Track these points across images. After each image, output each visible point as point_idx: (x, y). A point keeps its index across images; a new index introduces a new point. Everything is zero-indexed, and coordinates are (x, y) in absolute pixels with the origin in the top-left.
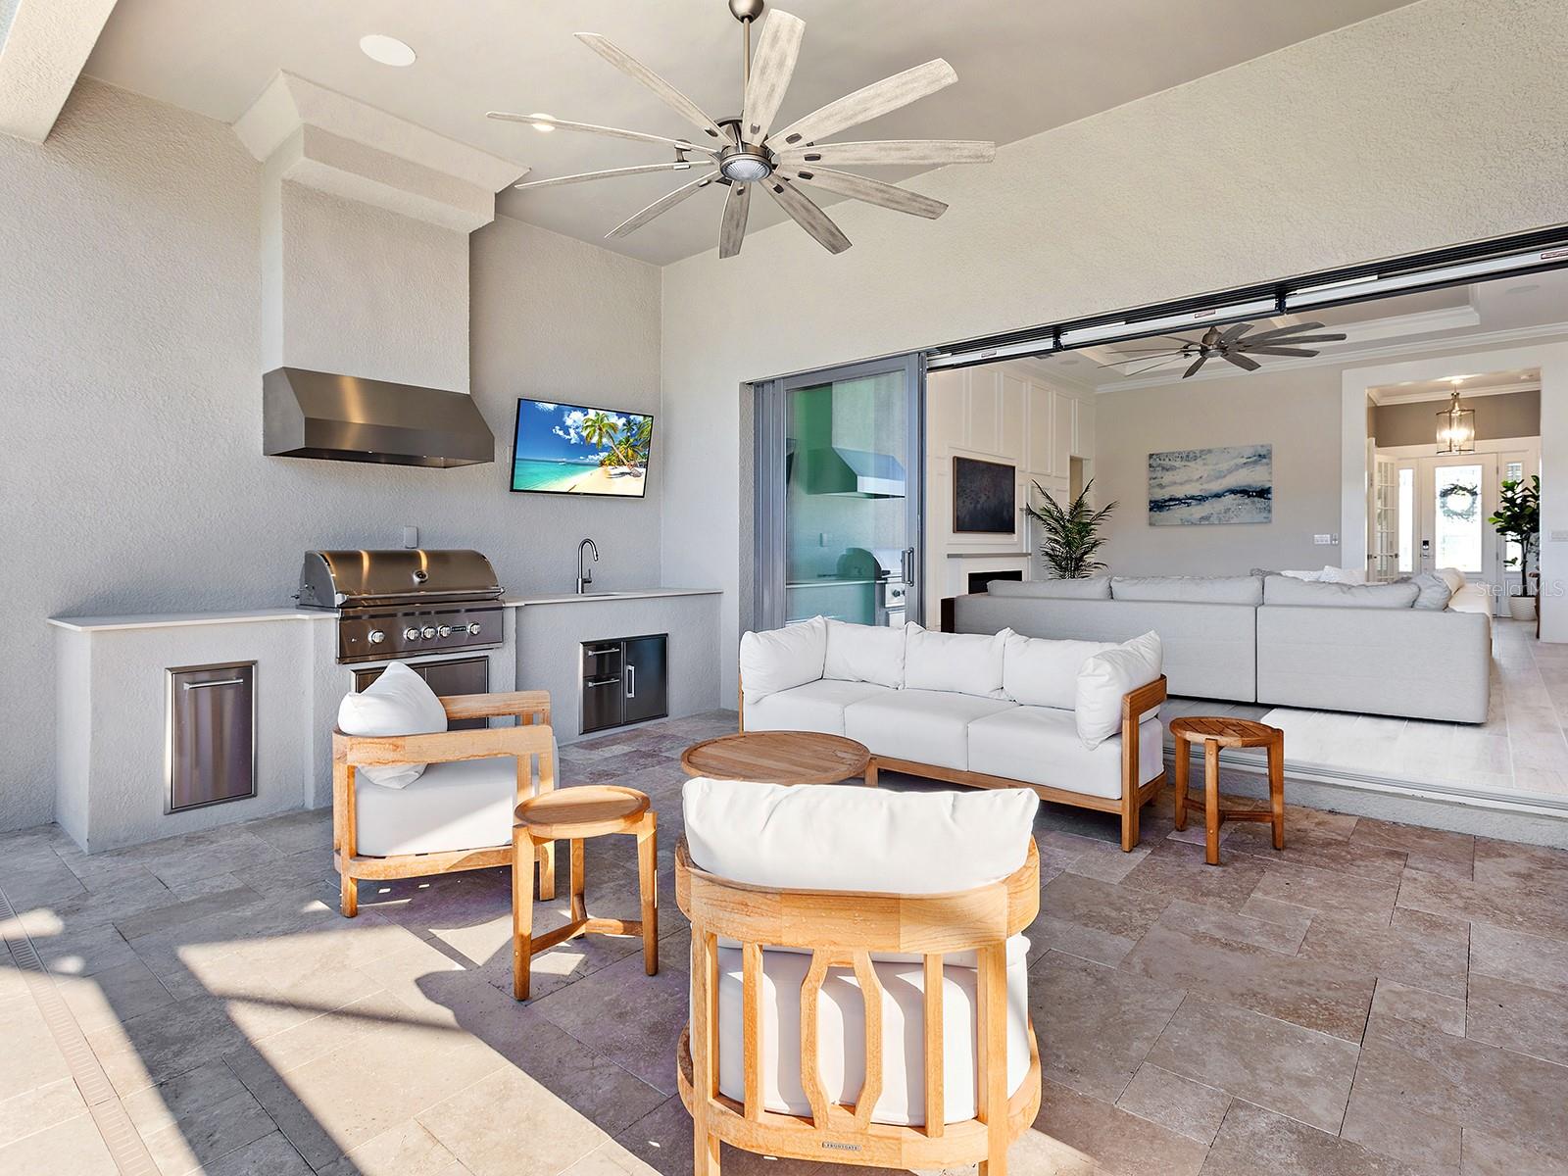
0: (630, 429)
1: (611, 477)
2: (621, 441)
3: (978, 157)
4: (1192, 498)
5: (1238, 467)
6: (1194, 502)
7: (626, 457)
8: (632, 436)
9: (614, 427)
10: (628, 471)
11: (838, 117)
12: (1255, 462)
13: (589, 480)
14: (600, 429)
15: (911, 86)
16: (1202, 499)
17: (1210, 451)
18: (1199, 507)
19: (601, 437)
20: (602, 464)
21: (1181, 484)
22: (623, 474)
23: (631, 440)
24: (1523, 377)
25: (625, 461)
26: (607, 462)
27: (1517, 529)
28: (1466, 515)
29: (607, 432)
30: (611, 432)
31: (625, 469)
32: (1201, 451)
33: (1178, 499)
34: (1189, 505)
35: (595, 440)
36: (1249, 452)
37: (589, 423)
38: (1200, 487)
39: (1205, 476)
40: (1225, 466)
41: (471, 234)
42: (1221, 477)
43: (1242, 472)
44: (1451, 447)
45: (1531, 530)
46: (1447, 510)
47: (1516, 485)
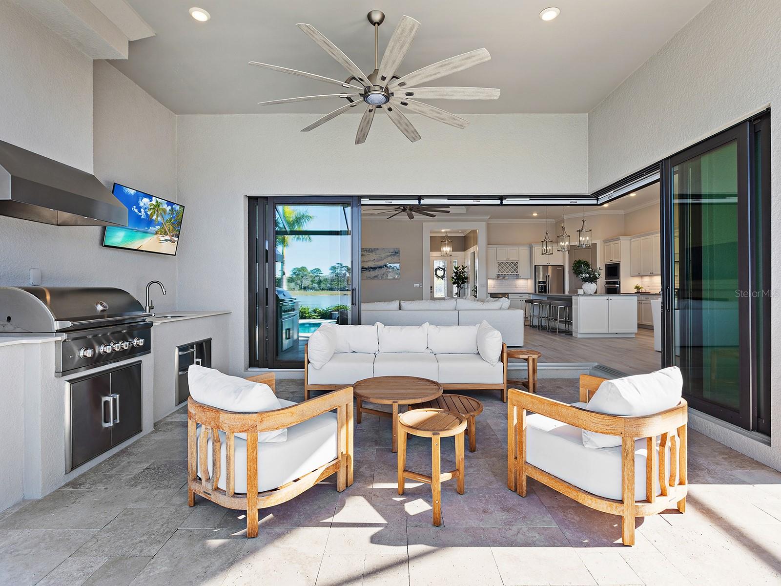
0: (172, 214)
1: (161, 241)
2: (167, 220)
3: (460, 126)
4: (371, 268)
5: (388, 256)
6: (371, 270)
7: (169, 230)
8: (174, 218)
9: (164, 211)
10: (169, 238)
11: (438, 93)
12: (394, 255)
13: (148, 242)
14: (157, 211)
15: (479, 94)
16: (374, 269)
17: (378, 249)
18: (373, 272)
19: (157, 217)
20: (157, 233)
21: (366, 262)
22: (166, 240)
23: (172, 220)
24: (460, 231)
25: (168, 233)
26: (159, 232)
27: (458, 283)
28: (443, 277)
29: (161, 214)
30: (163, 214)
31: (168, 238)
32: (374, 249)
33: (365, 268)
34: (370, 271)
35: (154, 217)
36: (392, 250)
37: (152, 207)
38: (374, 264)
39: (376, 259)
40: (383, 256)
41: (94, 60)
42: (382, 260)
43: (390, 258)
44: (446, 253)
45: (462, 283)
46: (437, 275)
47: (458, 267)
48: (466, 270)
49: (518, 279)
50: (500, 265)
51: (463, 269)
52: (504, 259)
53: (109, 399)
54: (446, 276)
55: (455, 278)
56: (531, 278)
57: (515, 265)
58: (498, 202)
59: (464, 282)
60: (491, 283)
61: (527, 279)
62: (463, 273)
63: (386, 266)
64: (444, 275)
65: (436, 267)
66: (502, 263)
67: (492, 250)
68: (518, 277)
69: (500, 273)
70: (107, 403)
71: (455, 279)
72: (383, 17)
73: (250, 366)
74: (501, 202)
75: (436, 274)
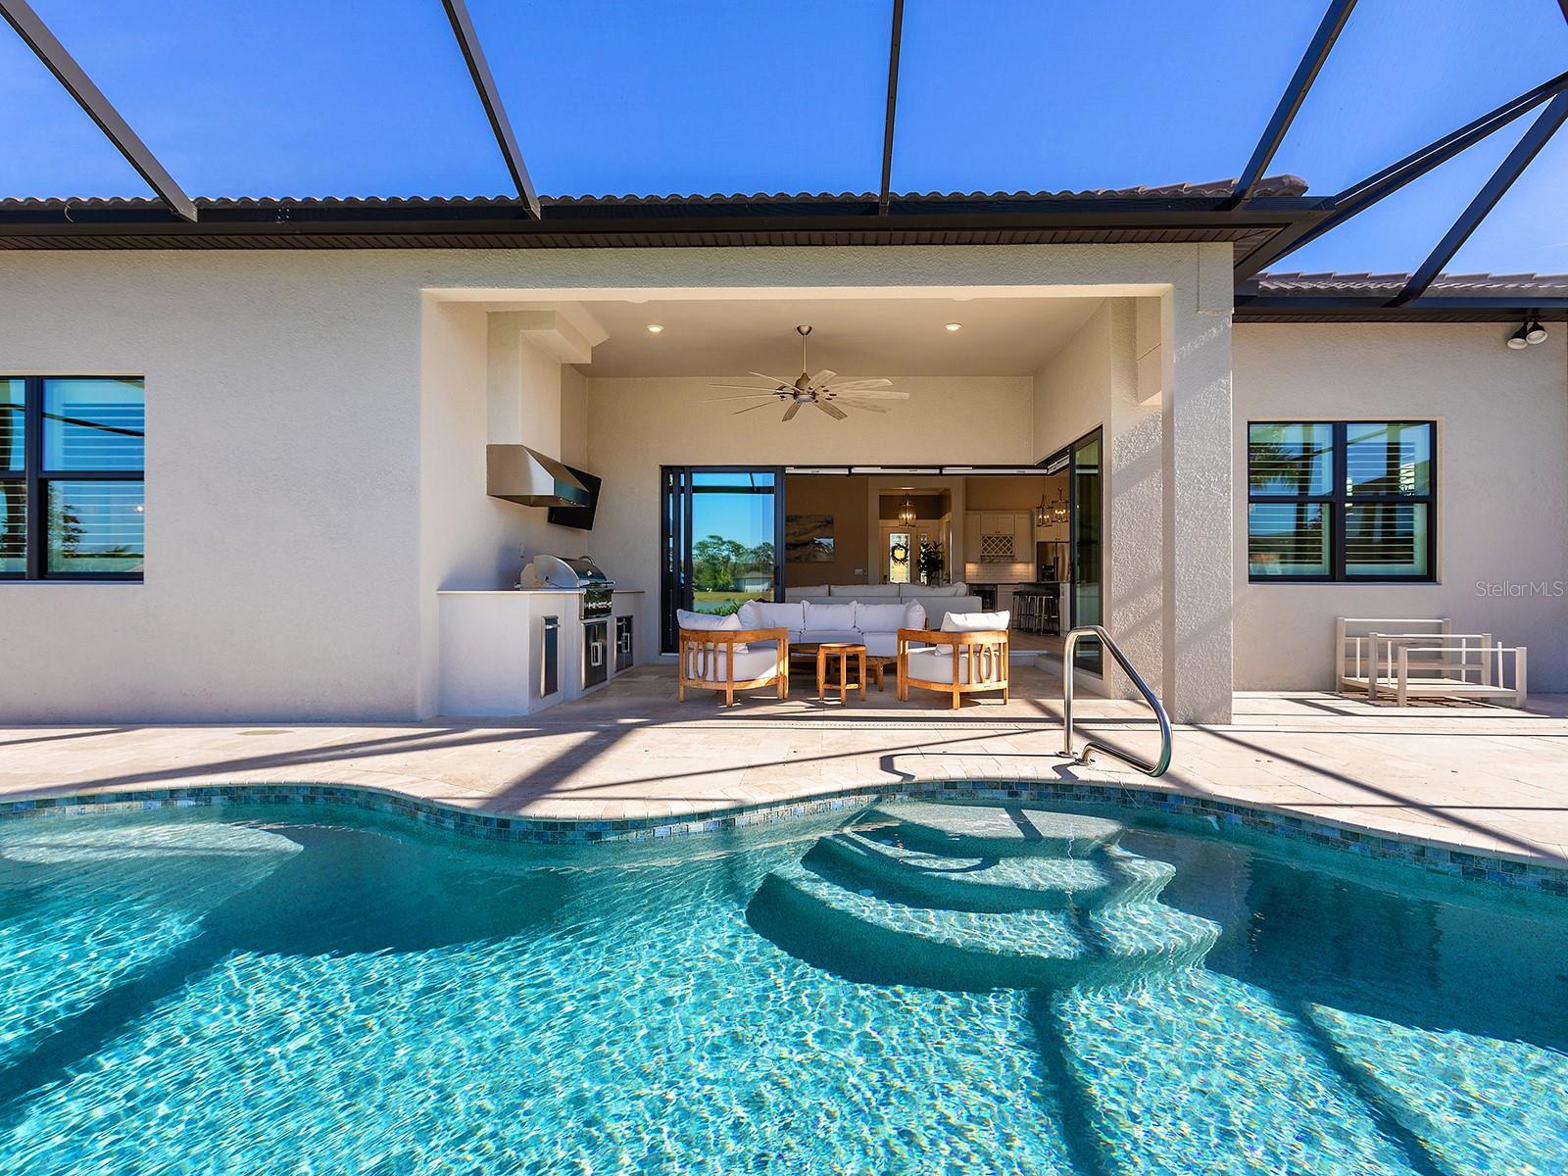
4: (791, 544)
5: (816, 528)
6: (798, 547)
12: (825, 526)
18: (799, 550)
21: (791, 536)
27: (927, 570)
28: (904, 560)
32: (796, 516)
34: (795, 549)
36: (821, 519)
38: (799, 538)
39: (798, 531)
40: (810, 526)
41: (562, 365)
42: (807, 533)
43: (819, 530)
44: (907, 523)
45: (933, 571)
46: (894, 558)
47: (927, 545)
48: (940, 549)
49: (1013, 562)
50: (985, 541)
51: (936, 547)
52: (992, 533)
53: (597, 644)
54: (908, 558)
55: (923, 561)
56: (1032, 562)
57: (1009, 541)
58: (938, 471)
59: (937, 569)
60: (971, 568)
61: (1028, 563)
62: (936, 553)
63: (813, 542)
64: (906, 557)
65: (892, 544)
66: (989, 538)
67: (974, 518)
68: (1013, 560)
69: (986, 554)
70: (596, 647)
71: (924, 565)
72: (811, 328)
73: (663, 652)
74: (941, 472)
75: (893, 556)
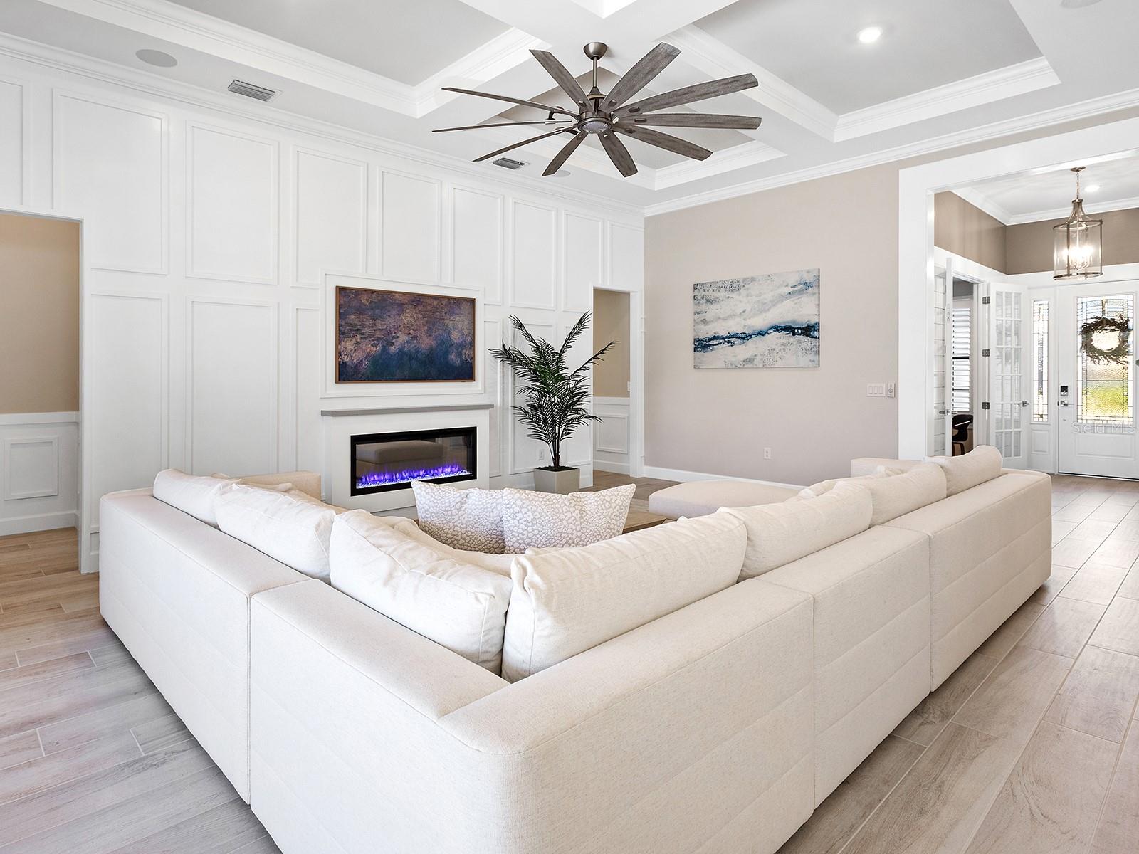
4: (736, 336)
5: (783, 298)
12: (800, 292)
16: (745, 337)
17: (753, 279)
18: (743, 346)
21: (724, 319)
32: (745, 280)
33: (722, 338)
34: (732, 344)
36: (793, 279)
38: (744, 323)
39: (749, 309)
40: (768, 296)
43: (787, 304)
